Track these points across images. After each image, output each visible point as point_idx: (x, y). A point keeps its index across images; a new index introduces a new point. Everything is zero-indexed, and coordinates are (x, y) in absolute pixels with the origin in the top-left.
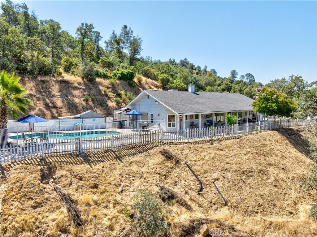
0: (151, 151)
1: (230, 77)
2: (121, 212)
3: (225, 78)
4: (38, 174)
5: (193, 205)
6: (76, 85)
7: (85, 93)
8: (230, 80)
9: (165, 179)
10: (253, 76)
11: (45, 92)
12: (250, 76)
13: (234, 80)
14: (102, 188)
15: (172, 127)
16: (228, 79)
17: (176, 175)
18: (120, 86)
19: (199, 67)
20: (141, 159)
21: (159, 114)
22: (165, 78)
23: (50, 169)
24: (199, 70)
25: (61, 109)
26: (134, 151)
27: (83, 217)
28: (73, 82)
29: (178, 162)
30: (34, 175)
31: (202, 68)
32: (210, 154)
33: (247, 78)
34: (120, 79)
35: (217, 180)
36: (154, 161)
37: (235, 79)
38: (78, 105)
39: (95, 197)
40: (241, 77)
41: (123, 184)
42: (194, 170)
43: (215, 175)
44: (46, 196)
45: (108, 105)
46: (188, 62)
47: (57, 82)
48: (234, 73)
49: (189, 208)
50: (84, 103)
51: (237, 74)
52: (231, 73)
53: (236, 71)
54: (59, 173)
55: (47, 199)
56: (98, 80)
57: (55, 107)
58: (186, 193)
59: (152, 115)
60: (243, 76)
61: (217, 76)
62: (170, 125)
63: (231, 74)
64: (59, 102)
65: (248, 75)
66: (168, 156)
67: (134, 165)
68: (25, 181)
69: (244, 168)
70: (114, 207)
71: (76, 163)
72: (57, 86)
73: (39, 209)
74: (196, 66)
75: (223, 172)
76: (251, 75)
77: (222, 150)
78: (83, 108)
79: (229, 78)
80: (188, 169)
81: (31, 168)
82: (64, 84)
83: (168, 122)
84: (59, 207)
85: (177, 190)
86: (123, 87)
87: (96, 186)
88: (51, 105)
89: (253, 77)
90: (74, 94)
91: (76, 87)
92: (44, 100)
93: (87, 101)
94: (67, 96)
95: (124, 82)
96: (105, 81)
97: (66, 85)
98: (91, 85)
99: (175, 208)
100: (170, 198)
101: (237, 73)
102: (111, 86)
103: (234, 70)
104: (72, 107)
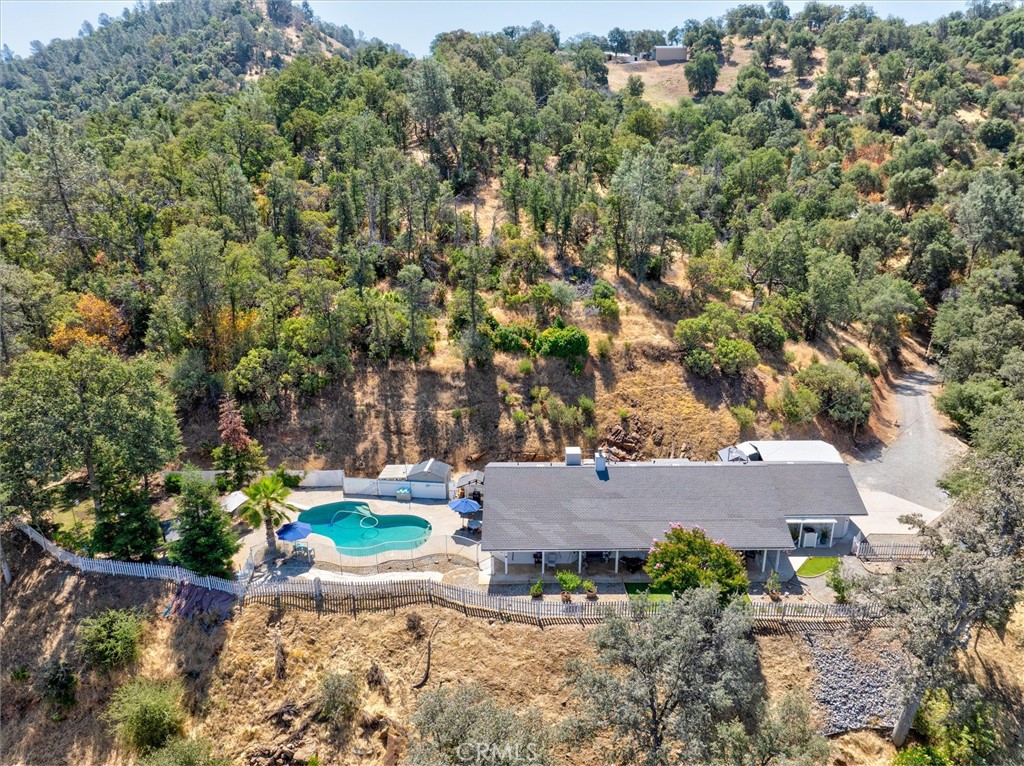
0: (400, 610)
2: (320, 677)
4: (266, 617)
5: (397, 701)
6: (448, 379)
7: (461, 397)
9: (390, 655)
11: (392, 397)
14: (318, 645)
17: (407, 654)
18: (543, 374)
20: (378, 619)
23: (280, 611)
25: (406, 437)
26: (378, 603)
27: (287, 671)
28: (443, 372)
29: (420, 637)
30: (262, 617)
32: (474, 638)
34: (549, 355)
35: (449, 681)
36: (392, 627)
38: (439, 426)
39: (306, 654)
41: (339, 648)
42: (432, 656)
43: (451, 674)
44: (267, 640)
45: (497, 427)
47: (418, 373)
49: (388, 702)
50: (452, 421)
54: (287, 618)
55: (266, 644)
56: (499, 358)
57: (399, 432)
58: (400, 682)
64: (408, 422)
66: (414, 625)
67: (367, 625)
68: (254, 622)
69: (497, 680)
70: (317, 671)
71: (305, 609)
72: (415, 384)
73: (257, 652)
75: (465, 673)
77: (495, 638)
78: (447, 434)
80: (427, 651)
81: (263, 607)
82: (428, 379)
84: (272, 655)
85: (389, 675)
86: (550, 376)
87: (312, 642)
88: (393, 428)
90: (439, 400)
91: (447, 384)
92: (386, 417)
93: (458, 417)
94: (427, 406)
95: (556, 361)
96: (515, 362)
97: (431, 381)
98: (478, 375)
99: (374, 696)
100: (375, 680)
102: (522, 375)
104: (427, 431)
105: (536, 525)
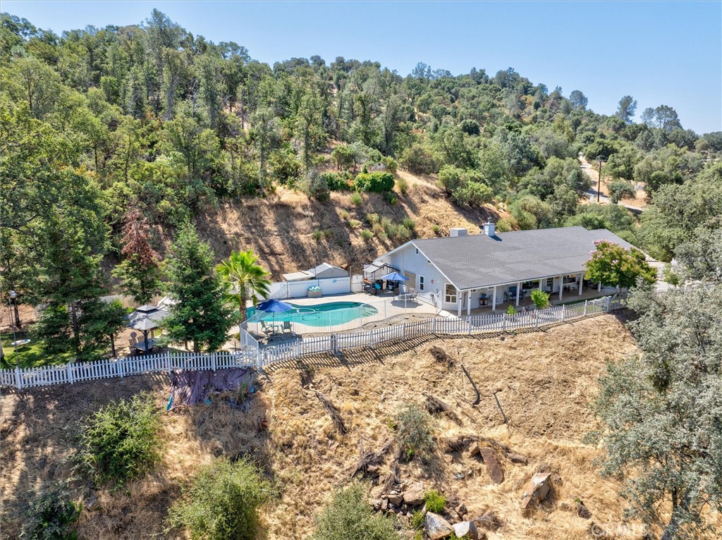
0: (419, 349)
1: (617, 113)
2: (384, 422)
3: (603, 117)
4: (298, 379)
5: (465, 420)
6: (299, 210)
7: (314, 224)
8: (616, 122)
9: (434, 386)
10: (674, 112)
11: (255, 227)
12: (668, 113)
13: (627, 120)
14: (363, 395)
15: (451, 303)
16: (612, 120)
17: (448, 381)
18: (369, 204)
19: (542, 87)
20: (405, 360)
21: (432, 281)
22: (450, 177)
23: (308, 372)
24: (542, 97)
25: (281, 256)
26: (396, 348)
27: (346, 425)
28: (294, 205)
29: (451, 364)
30: (295, 380)
31: (551, 90)
32: (497, 354)
33: (659, 118)
34: (369, 190)
35: (501, 390)
36: (421, 363)
37: (631, 118)
38: (305, 247)
39: (357, 405)
40: (644, 115)
41: (385, 391)
42: (471, 376)
43: (499, 385)
44: (310, 402)
45: (350, 244)
46: (518, 75)
47: (272, 207)
48: (627, 105)
49: (460, 423)
50: (313, 242)
51: (634, 107)
52: (621, 103)
53: (634, 100)
54: (318, 378)
55: (311, 405)
56: (333, 195)
57: (273, 253)
58: (458, 405)
59: (422, 278)
60: (650, 112)
61: (588, 108)
62: (448, 299)
63: (620, 106)
64: (278, 245)
65: (664, 110)
66: (440, 357)
67: (397, 367)
68: (289, 387)
69: (540, 377)
70: (377, 417)
71: (332, 365)
72: (272, 215)
73: (305, 415)
74: (535, 85)
75: (510, 380)
76: (670, 109)
77: (515, 348)
78: (314, 252)
79: (613, 117)
80: (464, 374)
81: (291, 371)
82: (281, 211)
83: (445, 295)
84: (323, 414)
85: (447, 401)
86: (374, 205)
87: (356, 393)
88: (267, 250)
89: (674, 114)
90: (297, 227)
91: (300, 214)
92: (256, 242)
93: (317, 238)
94: (288, 232)
95: (376, 196)
96: (345, 197)
97: (284, 210)
98: (322, 208)
99: (443, 422)
100: (438, 409)
101: (636, 103)
102: (354, 206)
103: (629, 97)
104: (297, 251)
105: (482, 270)
